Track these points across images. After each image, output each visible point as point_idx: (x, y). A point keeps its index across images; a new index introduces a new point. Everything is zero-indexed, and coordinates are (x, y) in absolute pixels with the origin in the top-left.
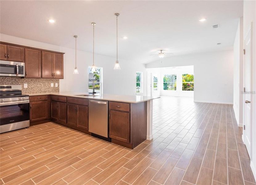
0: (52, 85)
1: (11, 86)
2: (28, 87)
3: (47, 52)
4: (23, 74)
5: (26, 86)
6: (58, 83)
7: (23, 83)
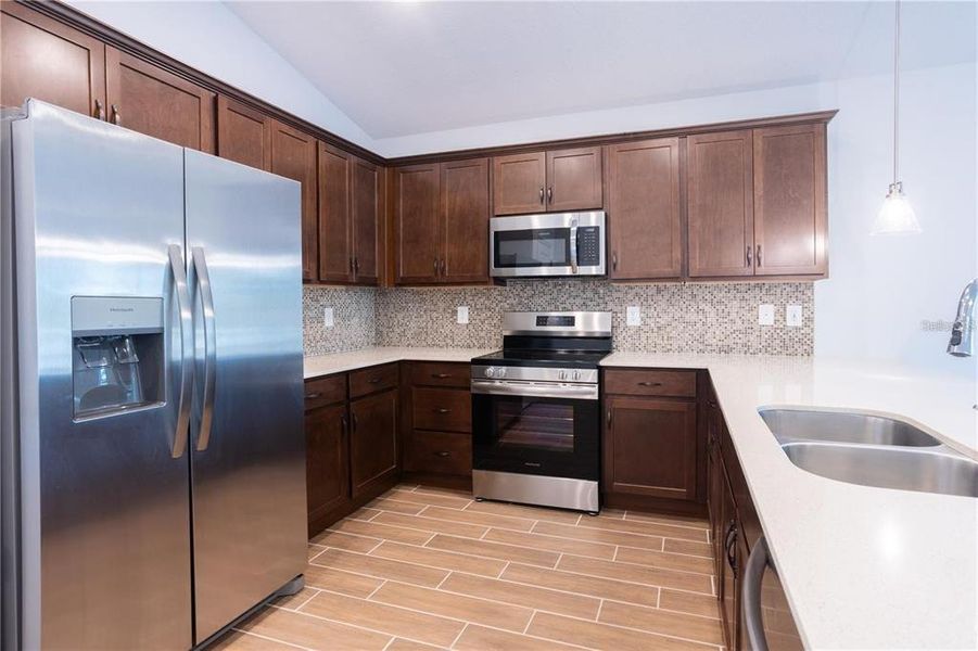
0: (766, 314)
1: (573, 318)
2: (645, 324)
4: (598, 263)
7: (622, 302)
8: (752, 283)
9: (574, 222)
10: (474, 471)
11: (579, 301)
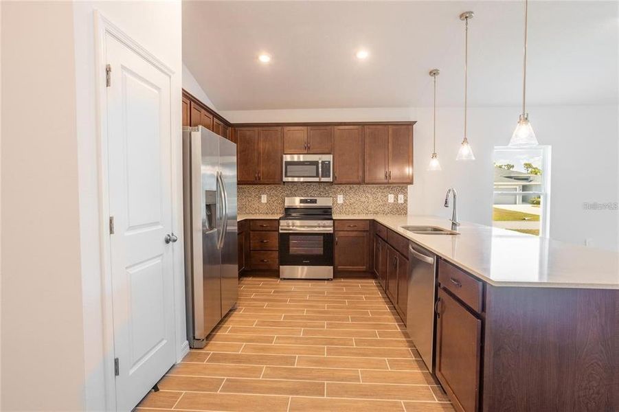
0: (391, 198)
1: (316, 200)
2: (345, 202)
3: (374, 127)
4: (329, 177)
5: (340, 199)
6: (405, 194)
7: (335, 193)
8: (386, 186)
9: (320, 159)
10: (281, 267)
11: (317, 192)
